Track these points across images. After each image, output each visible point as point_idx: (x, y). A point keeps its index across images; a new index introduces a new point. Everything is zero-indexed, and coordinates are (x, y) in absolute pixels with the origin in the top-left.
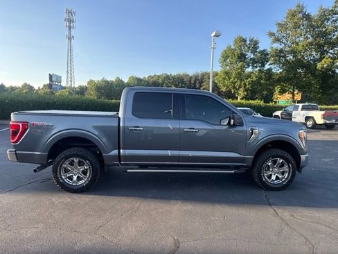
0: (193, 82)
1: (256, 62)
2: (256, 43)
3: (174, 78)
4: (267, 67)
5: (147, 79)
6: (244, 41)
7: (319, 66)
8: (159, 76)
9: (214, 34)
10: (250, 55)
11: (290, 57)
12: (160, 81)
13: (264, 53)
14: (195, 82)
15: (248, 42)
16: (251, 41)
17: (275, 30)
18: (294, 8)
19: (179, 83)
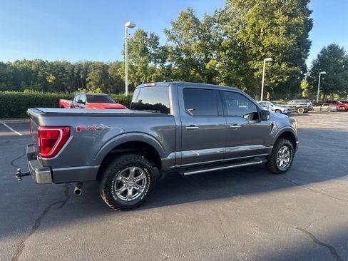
0: (76, 71)
1: (158, 58)
2: (157, 39)
3: (52, 65)
4: (167, 63)
5: (13, 65)
6: (145, 34)
7: (207, 66)
8: (31, 62)
9: (128, 24)
10: (152, 50)
11: (184, 56)
12: (33, 68)
13: (165, 50)
14: (79, 72)
15: (149, 37)
16: (152, 36)
17: (170, 28)
18: (185, 11)
19: (59, 72)
